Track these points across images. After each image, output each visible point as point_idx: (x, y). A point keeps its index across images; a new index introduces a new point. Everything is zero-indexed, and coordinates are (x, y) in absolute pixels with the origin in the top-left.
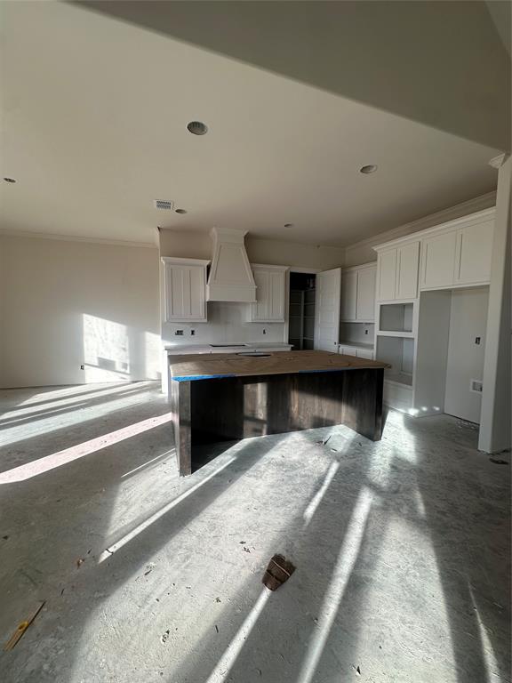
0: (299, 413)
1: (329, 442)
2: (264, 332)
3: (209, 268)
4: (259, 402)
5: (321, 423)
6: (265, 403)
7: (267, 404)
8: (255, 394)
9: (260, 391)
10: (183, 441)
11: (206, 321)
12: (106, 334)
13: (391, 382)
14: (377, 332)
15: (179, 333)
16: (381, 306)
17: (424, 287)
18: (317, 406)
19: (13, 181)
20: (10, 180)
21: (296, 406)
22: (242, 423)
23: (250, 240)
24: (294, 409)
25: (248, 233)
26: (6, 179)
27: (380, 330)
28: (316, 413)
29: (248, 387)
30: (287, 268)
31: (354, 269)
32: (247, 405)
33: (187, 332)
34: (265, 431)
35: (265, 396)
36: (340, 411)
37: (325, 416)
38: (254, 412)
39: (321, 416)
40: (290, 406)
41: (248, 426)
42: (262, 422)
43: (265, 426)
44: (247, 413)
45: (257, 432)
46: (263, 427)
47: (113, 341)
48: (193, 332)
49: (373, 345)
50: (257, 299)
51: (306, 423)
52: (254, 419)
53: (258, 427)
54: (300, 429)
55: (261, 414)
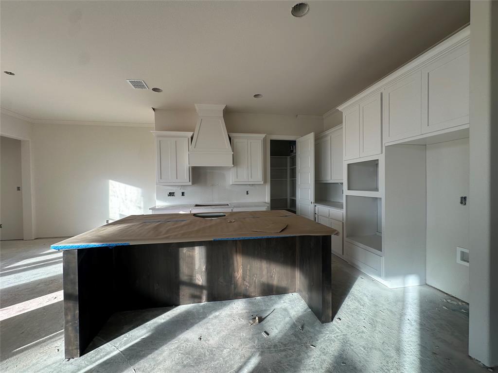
0: (244, 280)
1: (268, 318)
2: (247, 193)
3: (192, 138)
4: (197, 267)
5: (271, 291)
6: (204, 268)
7: (207, 268)
8: (192, 258)
9: (198, 255)
10: (69, 318)
11: (190, 183)
12: (126, 195)
13: (361, 245)
14: (346, 192)
15: (171, 194)
16: (349, 165)
17: (389, 141)
18: (265, 272)
19: (13, 74)
20: (11, 73)
21: (241, 271)
22: (178, 289)
23: (228, 113)
24: (239, 274)
25: (226, 107)
26: (7, 73)
27: (349, 189)
28: (264, 279)
29: (185, 251)
30: (264, 136)
31: (327, 132)
32: (184, 269)
33: (178, 193)
34: (204, 297)
35: (203, 260)
36: (293, 277)
37: (275, 282)
38: (191, 277)
39: (271, 282)
40: (234, 271)
41: (185, 291)
42: (201, 287)
43: (205, 292)
44: (184, 277)
45: (196, 298)
46: (202, 293)
47: (131, 201)
48: (183, 194)
49: (342, 205)
50: (233, 164)
51: (251, 290)
52: (192, 284)
53: (197, 293)
54: (246, 296)
55: (200, 279)
